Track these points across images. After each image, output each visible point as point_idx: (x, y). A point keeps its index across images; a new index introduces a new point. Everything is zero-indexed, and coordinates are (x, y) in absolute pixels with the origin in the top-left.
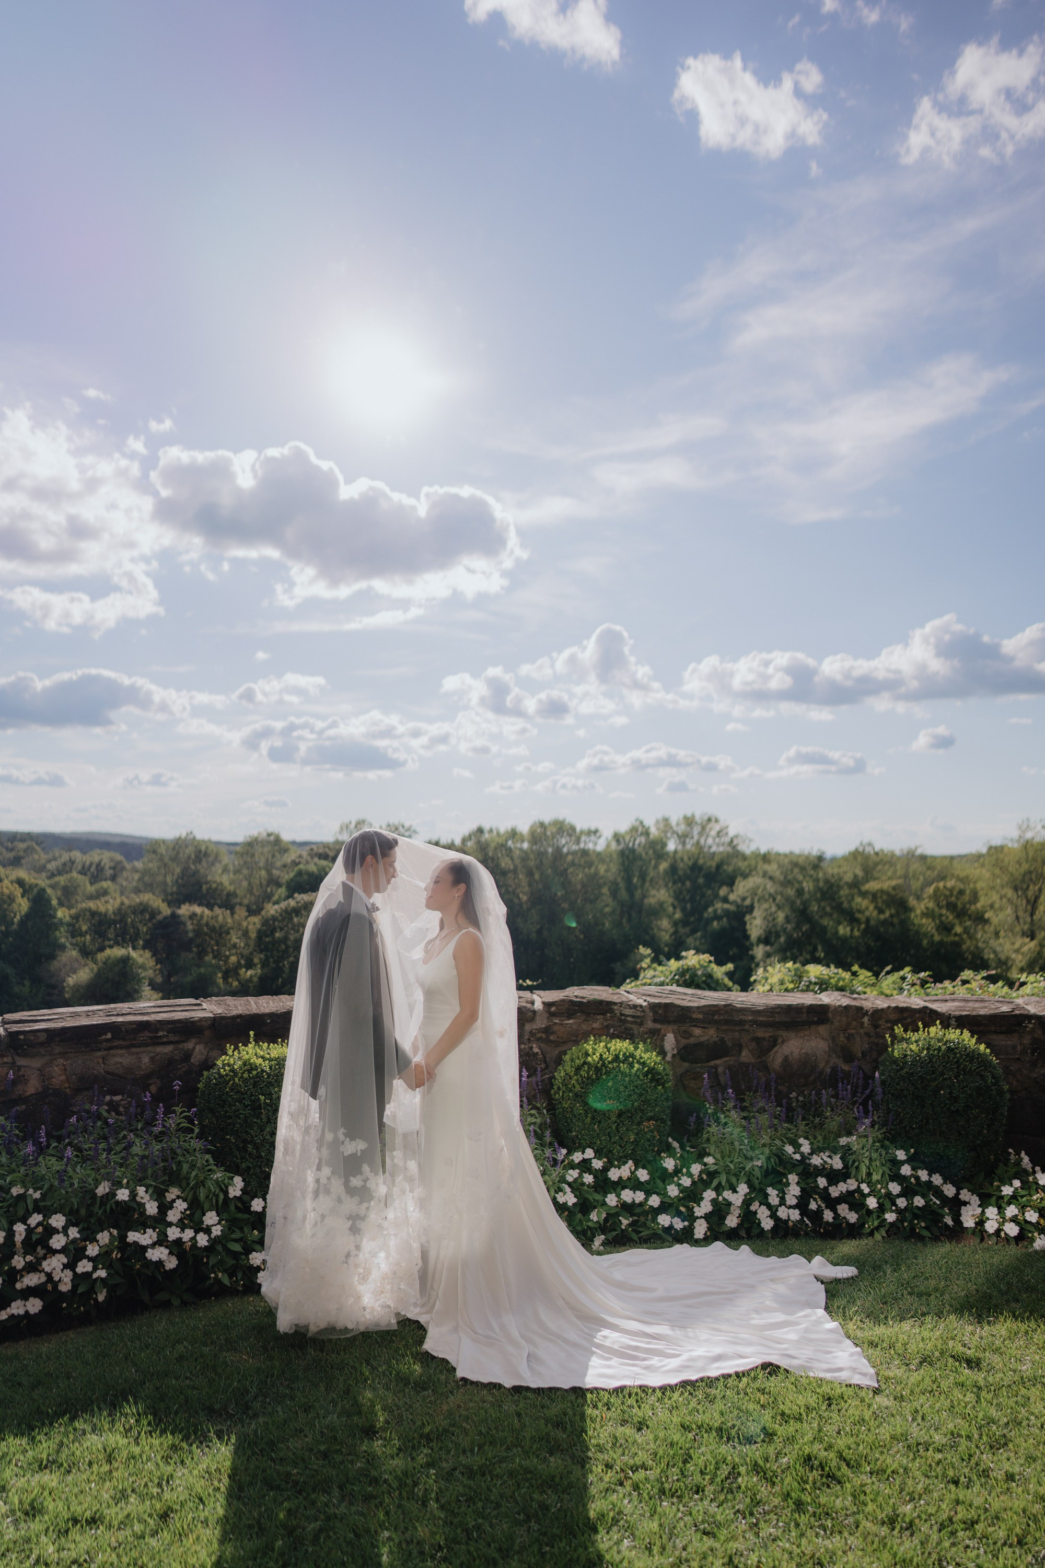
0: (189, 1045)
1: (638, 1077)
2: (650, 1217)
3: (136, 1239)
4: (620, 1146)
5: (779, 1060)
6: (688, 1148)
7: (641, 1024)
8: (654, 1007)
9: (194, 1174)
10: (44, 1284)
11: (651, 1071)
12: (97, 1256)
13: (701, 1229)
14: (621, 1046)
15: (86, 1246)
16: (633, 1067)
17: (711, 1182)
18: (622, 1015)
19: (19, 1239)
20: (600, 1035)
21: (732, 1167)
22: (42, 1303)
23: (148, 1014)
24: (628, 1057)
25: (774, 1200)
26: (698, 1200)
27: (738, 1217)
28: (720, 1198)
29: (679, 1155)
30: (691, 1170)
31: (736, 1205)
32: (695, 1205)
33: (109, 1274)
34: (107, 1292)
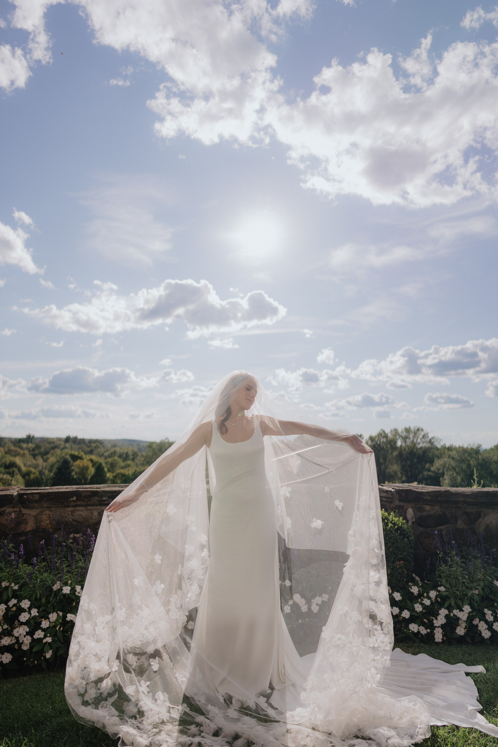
1: (391, 531)
2: (403, 625)
3: (72, 619)
5: (483, 527)
6: (426, 582)
7: (391, 502)
8: (399, 492)
10: (14, 644)
11: (399, 528)
12: (48, 628)
13: (439, 636)
15: (42, 621)
16: (388, 525)
17: (444, 604)
19: (1, 614)
21: (459, 594)
22: (11, 657)
24: (385, 520)
25: (489, 617)
26: (436, 615)
27: (464, 629)
28: (452, 614)
29: (421, 584)
30: (429, 594)
31: (463, 620)
32: (434, 618)
33: (53, 640)
34: (53, 652)
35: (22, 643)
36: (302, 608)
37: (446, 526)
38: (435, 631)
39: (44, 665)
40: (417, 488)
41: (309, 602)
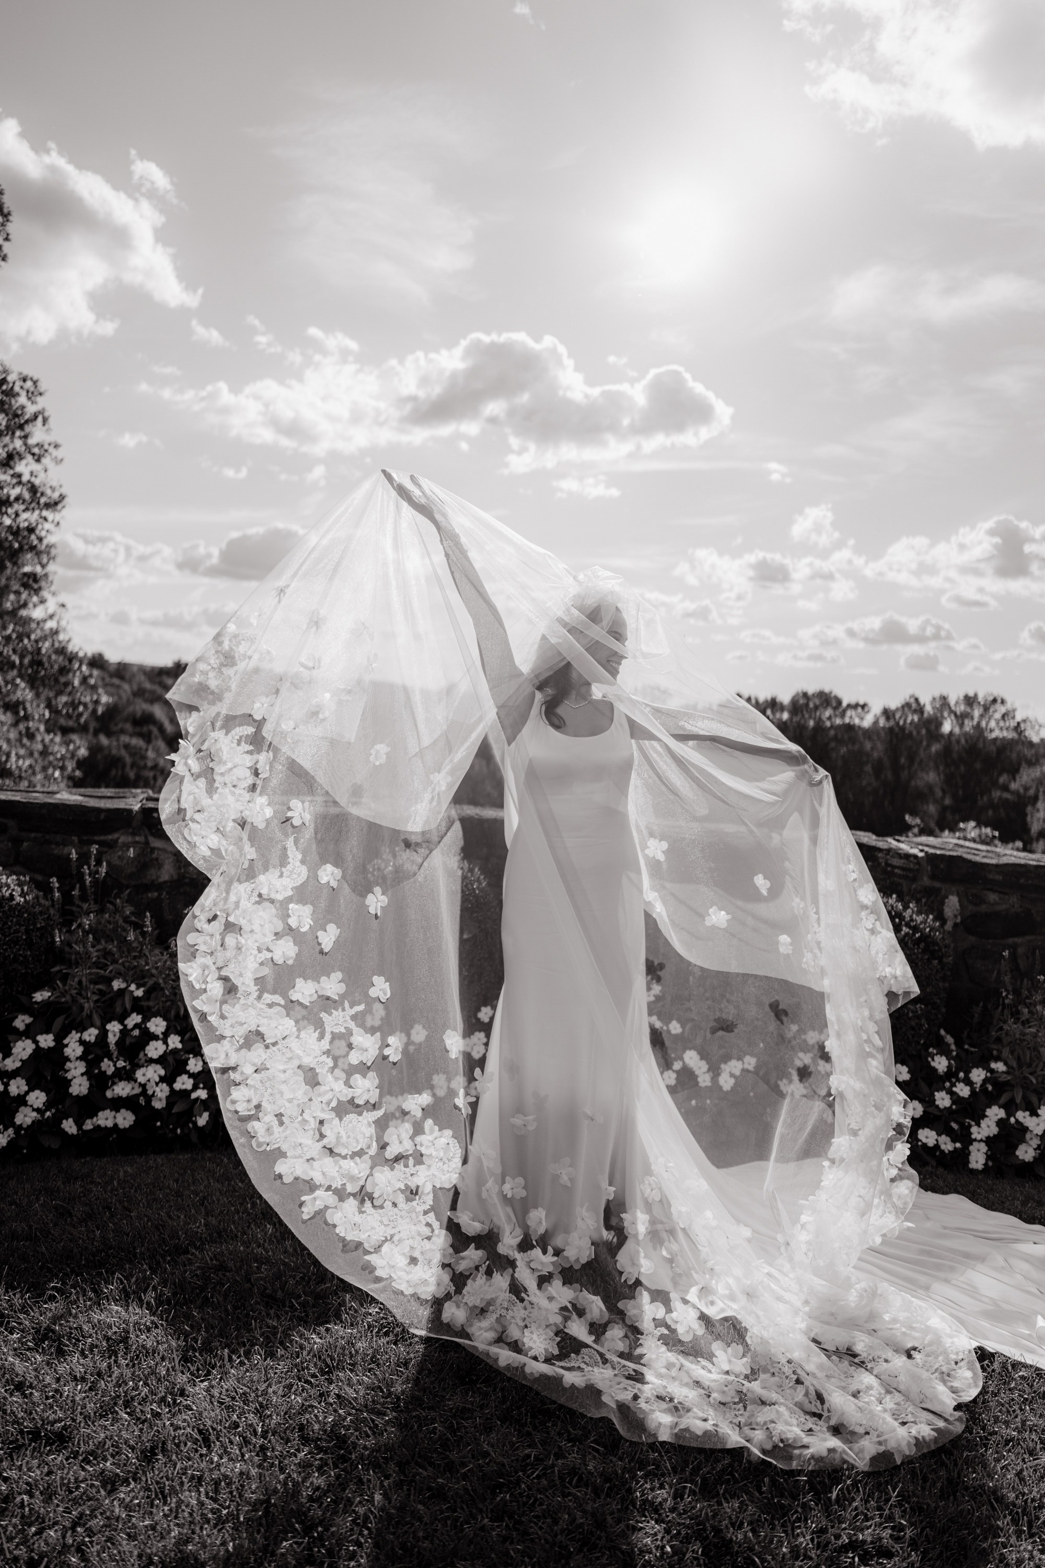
6: (966, 1047)
7: (914, 880)
8: (934, 860)
10: (137, 1096)
11: (924, 938)
12: (199, 1073)
13: (978, 1158)
15: (189, 1059)
17: (999, 1096)
18: (887, 865)
19: (112, 1039)
21: (1034, 1081)
22: (133, 1118)
26: (979, 1117)
27: (1035, 1149)
28: (1012, 1120)
29: (954, 1053)
30: (971, 1075)
31: (1035, 1132)
32: (973, 1123)
34: (210, 1116)
35: (153, 1095)
36: (699, 1079)
37: (1028, 938)
38: (971, 1148)
39: (194, 1138)
40: (974, 854)
41: (715, 1070)
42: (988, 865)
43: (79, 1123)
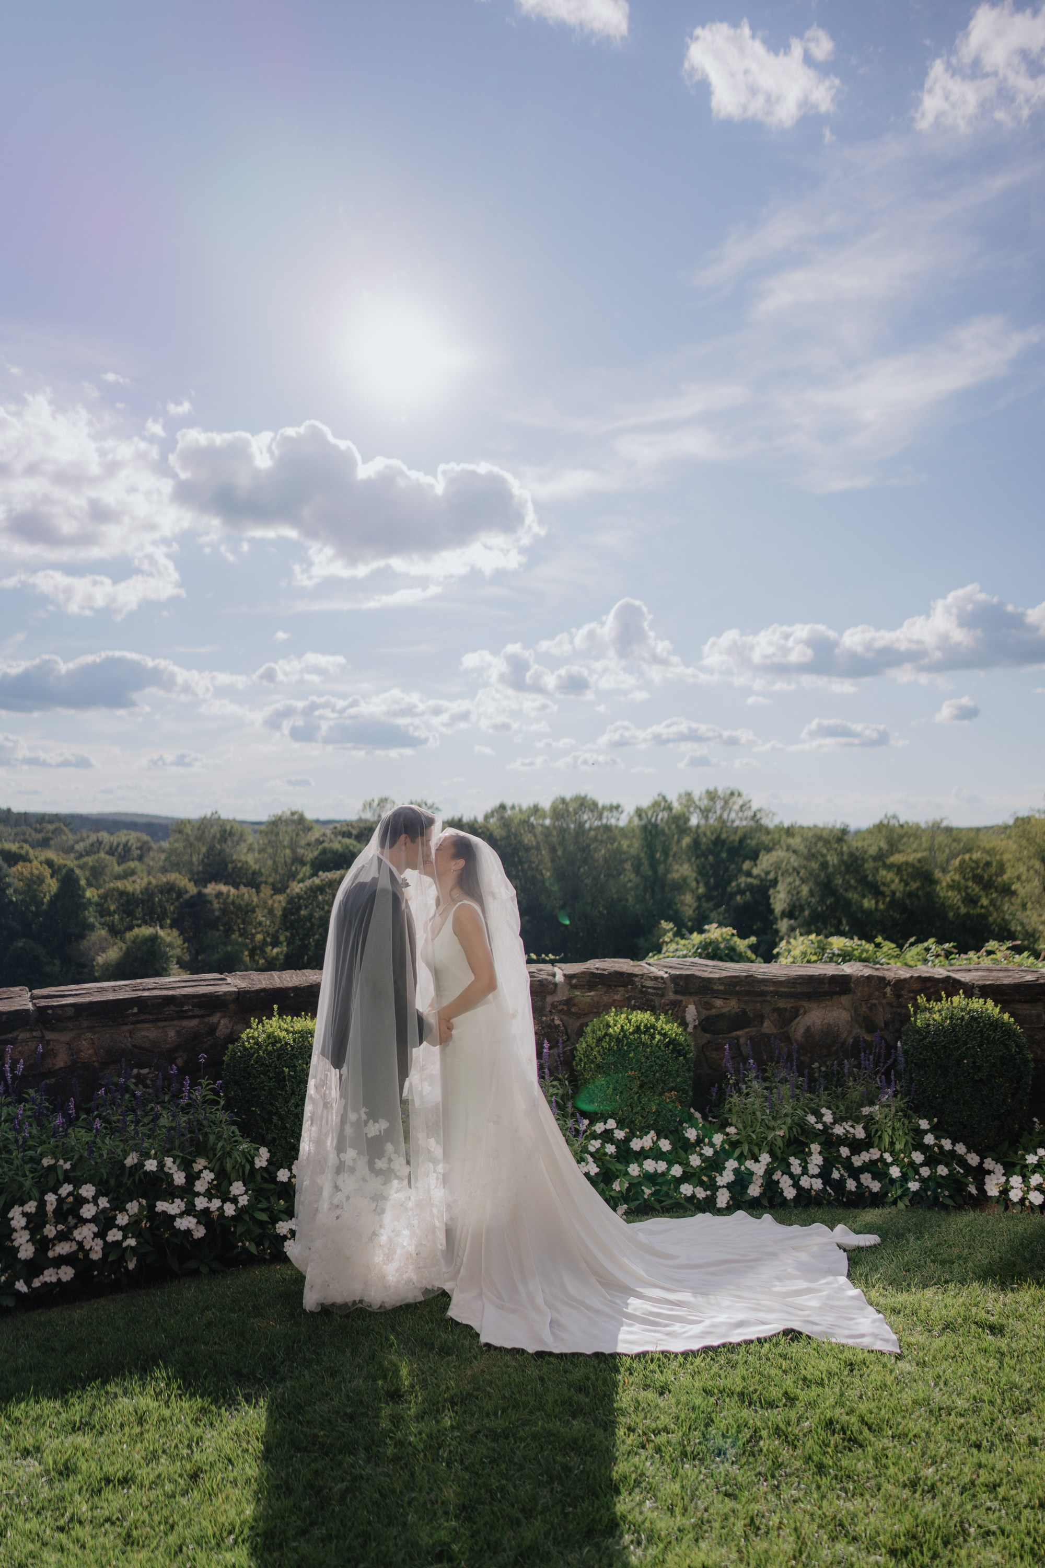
0: (214, 1019)
1: (659, 1048)
2: (672, 1186)
3: (164, 1209)
4: (642, 1116)
5: (801, 1031)
6: (710, 1119)
7: (663, 995)
8: (675, 979)
9: (220, 1144)
10: (76, 1252)
11: (672, 1042)
12: (127, 1225)
13: (723, 1198)
14: (642, 1017)
15: (116, 1215)
16: (654, 1038)
17: (733, 1152)
18: (643, 986)
19: (50, 1209)
20: (621, 1007)
21: (754, 1137)
22: (73, 1271)
23: (173, 988)
24: (649, 1028)
25: (796, 1169)
26: (720, 1169)
27: (760, 1187)
28: (743, 1168)
29: (701, 1125)
30: (713, 1140)
31: (758, 1174)
32: (717, 1175)
33: (138, 1243)
34: (137, 1260)
37: (746, 1030)
38: (717, 1193)
42: (713, 979)
43: (28, 1283)
